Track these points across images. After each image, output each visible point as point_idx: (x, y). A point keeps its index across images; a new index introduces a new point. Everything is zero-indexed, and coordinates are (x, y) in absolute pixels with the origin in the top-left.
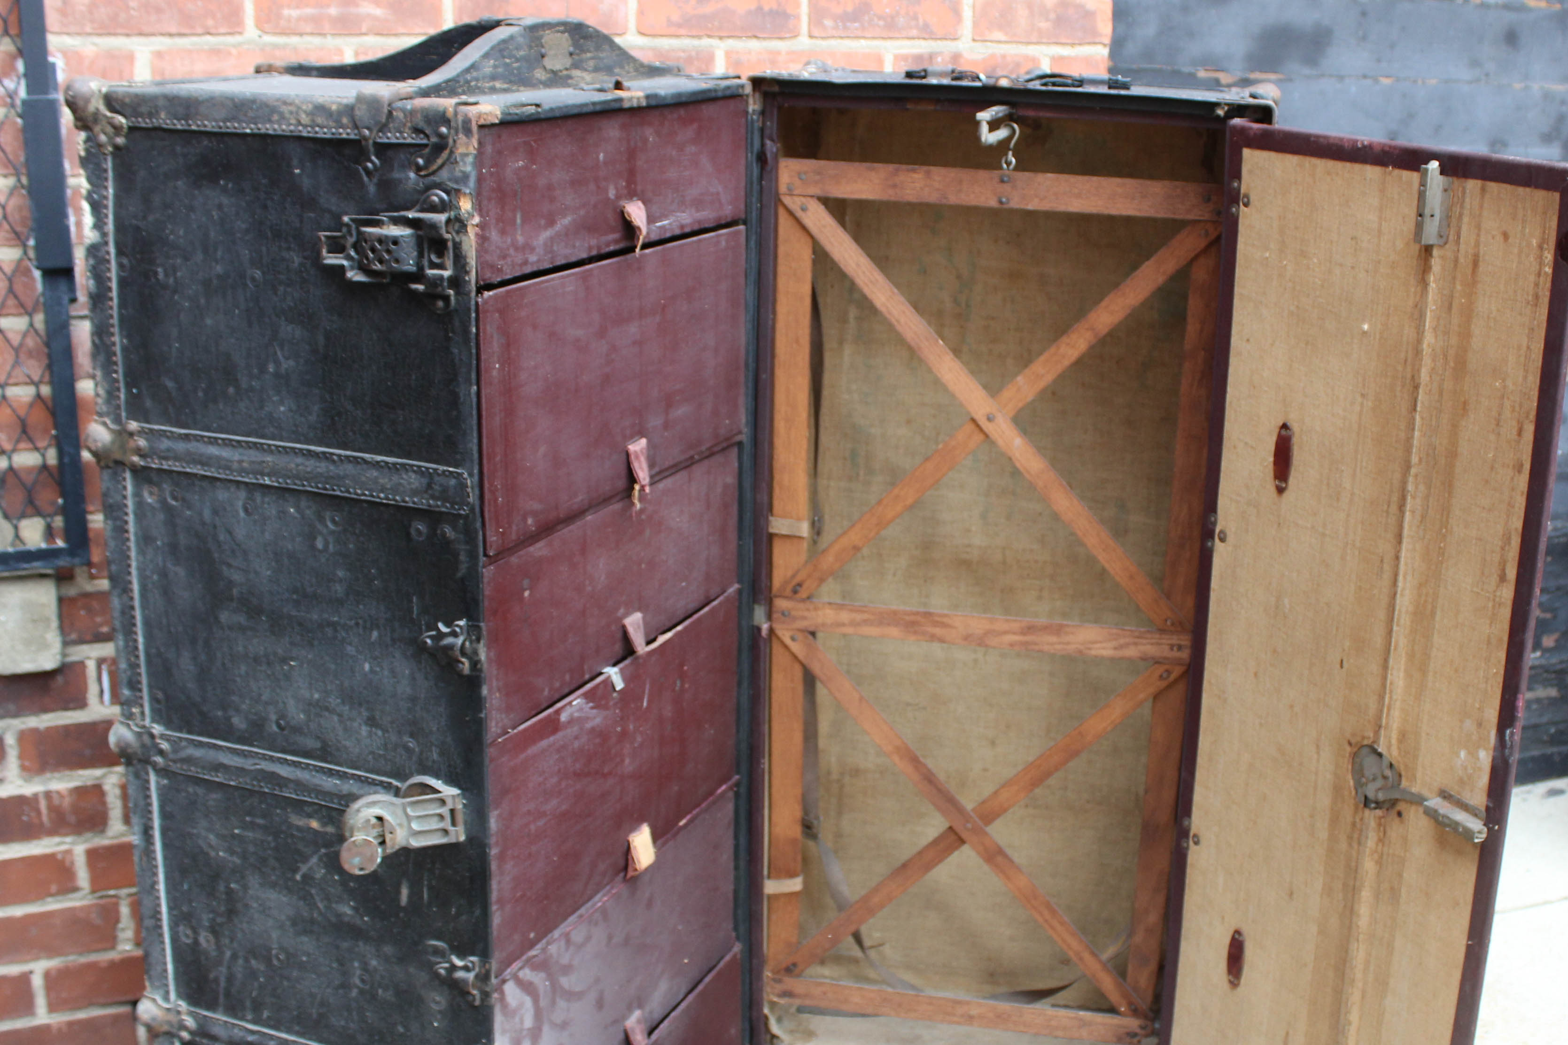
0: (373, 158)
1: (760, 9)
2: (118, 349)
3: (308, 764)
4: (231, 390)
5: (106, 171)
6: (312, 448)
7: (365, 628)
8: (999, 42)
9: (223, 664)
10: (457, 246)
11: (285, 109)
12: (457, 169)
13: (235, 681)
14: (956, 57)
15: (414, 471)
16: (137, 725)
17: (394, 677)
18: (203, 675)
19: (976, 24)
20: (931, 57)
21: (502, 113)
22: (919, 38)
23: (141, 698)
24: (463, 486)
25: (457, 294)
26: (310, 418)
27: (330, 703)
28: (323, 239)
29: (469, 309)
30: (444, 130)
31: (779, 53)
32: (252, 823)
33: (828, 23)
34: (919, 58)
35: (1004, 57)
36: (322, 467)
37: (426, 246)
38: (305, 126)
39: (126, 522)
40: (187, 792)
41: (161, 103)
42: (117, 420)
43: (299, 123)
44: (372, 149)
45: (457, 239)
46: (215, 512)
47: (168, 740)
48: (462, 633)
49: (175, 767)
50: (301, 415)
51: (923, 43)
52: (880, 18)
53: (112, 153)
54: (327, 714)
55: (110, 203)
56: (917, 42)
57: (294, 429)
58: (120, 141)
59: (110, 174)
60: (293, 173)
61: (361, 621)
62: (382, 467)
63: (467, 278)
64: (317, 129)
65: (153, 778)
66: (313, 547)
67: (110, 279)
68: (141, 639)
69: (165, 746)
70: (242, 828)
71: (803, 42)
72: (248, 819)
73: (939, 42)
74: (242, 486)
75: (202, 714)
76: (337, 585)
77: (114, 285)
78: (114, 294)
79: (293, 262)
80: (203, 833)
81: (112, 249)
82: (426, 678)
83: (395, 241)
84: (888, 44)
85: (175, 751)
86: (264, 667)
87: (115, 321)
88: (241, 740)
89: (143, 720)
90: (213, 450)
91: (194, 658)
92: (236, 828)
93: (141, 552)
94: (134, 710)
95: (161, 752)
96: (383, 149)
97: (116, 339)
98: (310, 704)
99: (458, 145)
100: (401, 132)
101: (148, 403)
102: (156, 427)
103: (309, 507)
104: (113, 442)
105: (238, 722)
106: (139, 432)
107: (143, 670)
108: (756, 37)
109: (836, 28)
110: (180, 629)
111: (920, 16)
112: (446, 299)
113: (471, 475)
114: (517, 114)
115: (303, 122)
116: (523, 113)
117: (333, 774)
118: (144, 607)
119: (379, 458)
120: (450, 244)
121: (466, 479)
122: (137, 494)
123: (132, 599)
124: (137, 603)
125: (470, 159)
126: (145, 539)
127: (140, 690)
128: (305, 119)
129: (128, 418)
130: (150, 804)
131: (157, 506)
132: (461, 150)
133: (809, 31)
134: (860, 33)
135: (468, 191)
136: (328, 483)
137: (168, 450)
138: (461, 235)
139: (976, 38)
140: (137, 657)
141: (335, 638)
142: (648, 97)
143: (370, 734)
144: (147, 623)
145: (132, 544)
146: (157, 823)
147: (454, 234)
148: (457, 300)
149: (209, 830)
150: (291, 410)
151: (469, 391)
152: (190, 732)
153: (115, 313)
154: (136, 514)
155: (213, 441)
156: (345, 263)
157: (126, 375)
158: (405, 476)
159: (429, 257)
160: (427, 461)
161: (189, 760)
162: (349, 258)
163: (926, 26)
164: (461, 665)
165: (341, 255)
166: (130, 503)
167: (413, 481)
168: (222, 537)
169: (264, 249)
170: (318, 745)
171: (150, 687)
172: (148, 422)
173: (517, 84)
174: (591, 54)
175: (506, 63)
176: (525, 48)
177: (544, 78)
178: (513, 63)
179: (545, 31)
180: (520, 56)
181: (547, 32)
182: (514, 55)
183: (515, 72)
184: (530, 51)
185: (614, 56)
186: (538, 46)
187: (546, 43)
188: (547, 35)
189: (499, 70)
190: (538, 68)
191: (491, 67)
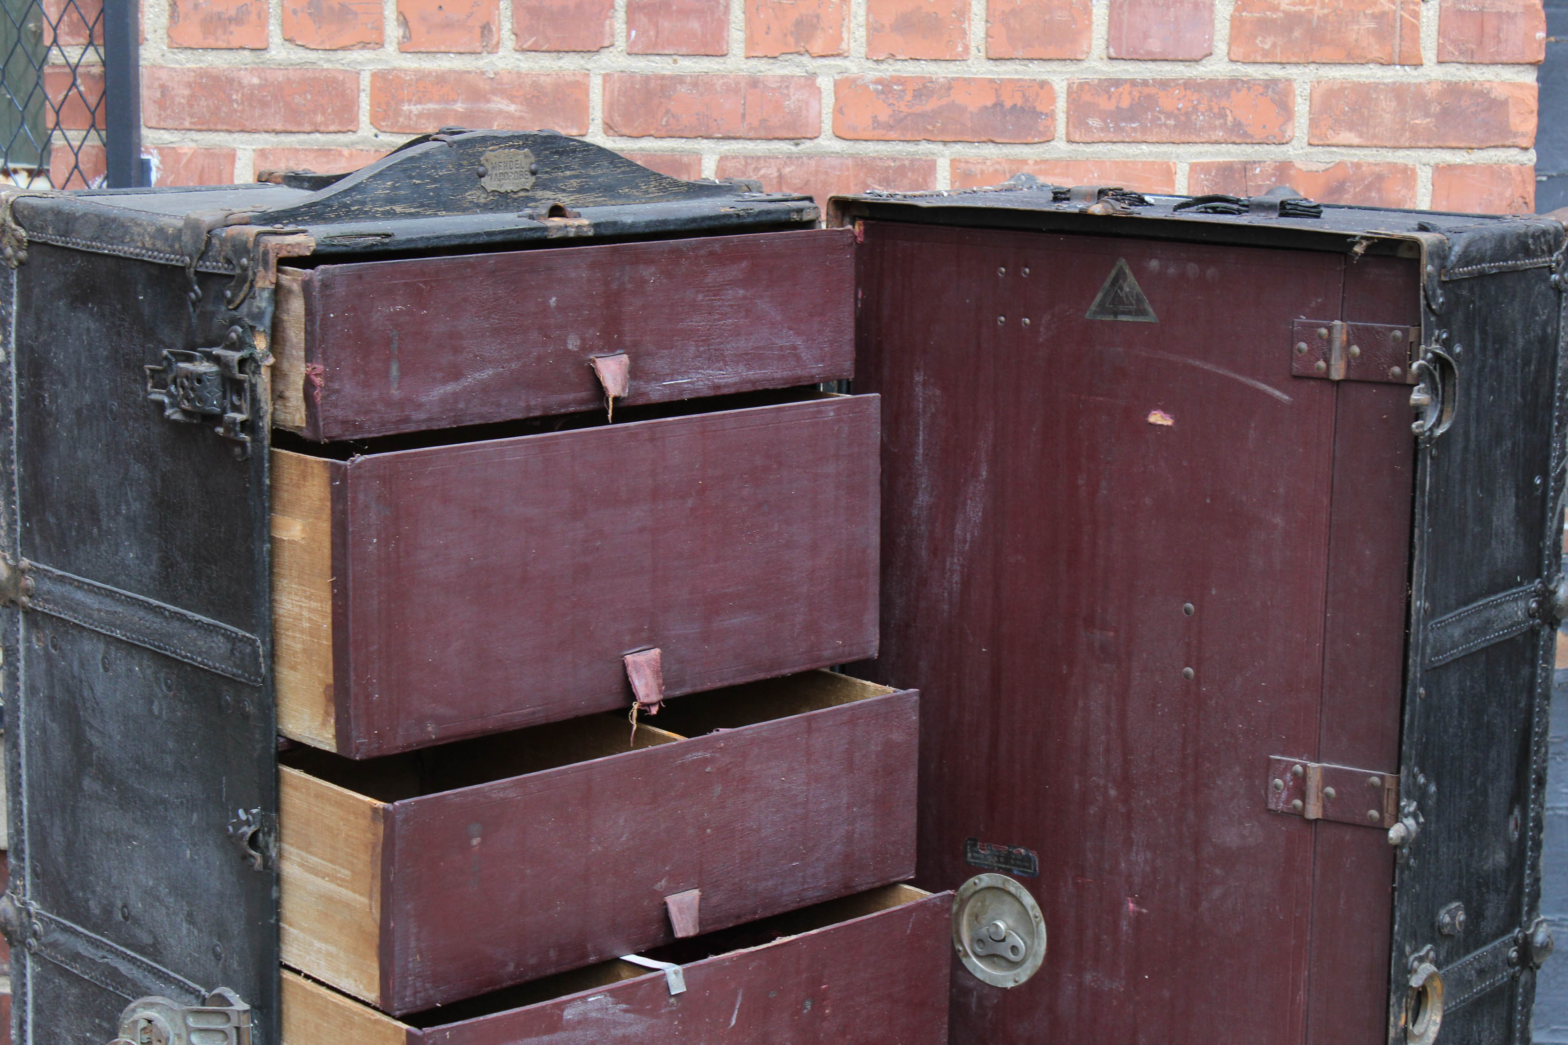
0: (196, 287)
1: (998, 104)
2: (15, 477)
3: (143, 962)
4: (95, 530)
5: (12, 285)
6: (151, 601)
7: (187, 808)
8: (1351, 146)
9: (85, 838)
10: (253, 387)
11: (135, 230)
12: (255, 304)
13: (92, 858)
14: (1283, 168)
15: (223, 635)
16: (19, 900)
17: (208, 868)
18: (70, 848)
19: (1313, 123)
20: (1246, 166)
21: (317, 245)
22: (1227, 143)
23: (24, 868)
24: (255, 654)
25: (253, 441)
26: (151, 567)
27: (160, 891)
28: (148, 372)
29: (262, 459)
30: (244, 261)
31: (1024, 162)
32: (99, 1025)
33: (1094, 122)
34: (1226, 170)
35: (1358, 166)
36: (157, 623)
37: (228, 387)
38: (148, 250)
39: (18, 669)
40: (54, 983)
41: (50, 217)
42: (14, 556)
43: (144, 247)
44: (194, 279)
45: (253, 381)
46: (82, 665)
47: (41, 920)
48: (254, 823)
49: (46, 953)
50: (145, 564)
51: (1233, 148)
52: (1169, 115)
53: (17, 267)
54: (158, 904)
55: (13, 320)
56: (1223, 148)
57: (139, 578)
58: (22, 254)
59: (15, 290)
60: (137, 299)
61: (184, 801)
62: (200, 627)
63: (261, 424)
64: (156, 253)
65: (29, 963)
66: (151, 711)
67: (11, 401)
68: (25, 803)
69: (38, 927)
70: (93, 1032)
71: (1060, 147)
72: (97, 1021)
73: (1257, 147)
74: (102, 637)
75: (68, 893)
76: (168, 756)
77: (14, 408)
78: (14, 418)
79: (138, 395)
80: (64, 1034)
81: (13, 369)
82: (231, 873)
83: (199, 378)
84: (1181, 149)
85: (46, 934)
86: (113, 846)
87: (14, 447)
88: (95, 928)
89: (24, 895)
90: (80, 596)
91: (64, 829)
92: (88, 1032)
93: (29, 704)
94: (18, 883)
95: (35, 934)
96: (204, 278)
97: (15, 467)
98: (145, 892)
99: (257, 279)
100: (217, 262)
101: (38, 540)
102: (41, 566)
103: (149, 667)
104: (8, 579)
105: (95, 908)
106: (30, 570)
107: (26, 837)
108: (993, 142)
109: (1105, 129)
110: (55, 793)
111: (1228, 112)
112: (243, 444)
113: (263, 643)
114: (346, 246)
115: (147, 246)
116: (358, 244)
117: (160, 977)
118: (29, 767)
119: (198, 617)
120: (246, 385)
121: (259, 647)
122: (28, 640)
123: (19, 754)
124: (23, 761)
125: (266, 294)
126: (32, 690)
127: (23, 859)
128: (148, 243)
129: (22, 555)
130: (25, 994)
131: (41, 653)
132: (259, 284)
133: (1068, 134)
134: (1139, 136)
135: (262, 329)
136: (162, 642)
137: (49, 592)
138: (256, 376)
139: (1312, 142)
140: (22, 821)
141: (166, 817)
142: (596, 226)
143: (190, 932)
144: (30, 785)
145: (21, 694)
146: (30, 1017)
147: (251, 375)
148: (252, 447)
149: (69, 1031)
150: (137, 558)
151: (262, 549)
152: (58, 915)
153: (14, 438)
154: (26, 661)
155: (80, 586)
156: (166, 400)
157: (23, 507)
158: (215, 639)
159: (231, 398)
160: (233, 625)
161: (54, 945)
162: (170, 395)
163: (1237, 125)
164: (253, 860)
165: (164, 391)
166: (21, 647)
167: (220, 645)
168: (86, 694)
169: (119, 379)
170: (150, 941)
171: (32, 857)
172: (37, 560)
173: (434, 207)
174: (573, 172)
175: (415, 184)
176: (451, 166)
177: (482, 201)
178: (427, 184)
179: (486, 147)
180: (441, 176)
181: (491, 148)
182: (428, 175)
183: (431, 194)
184: (458, 170)
185: (619, 174)
186: (473, 164)
187: (487, 160)
188: (492, 151)
189: (403, 192)
190: (471, 189)
191: (388, 189)
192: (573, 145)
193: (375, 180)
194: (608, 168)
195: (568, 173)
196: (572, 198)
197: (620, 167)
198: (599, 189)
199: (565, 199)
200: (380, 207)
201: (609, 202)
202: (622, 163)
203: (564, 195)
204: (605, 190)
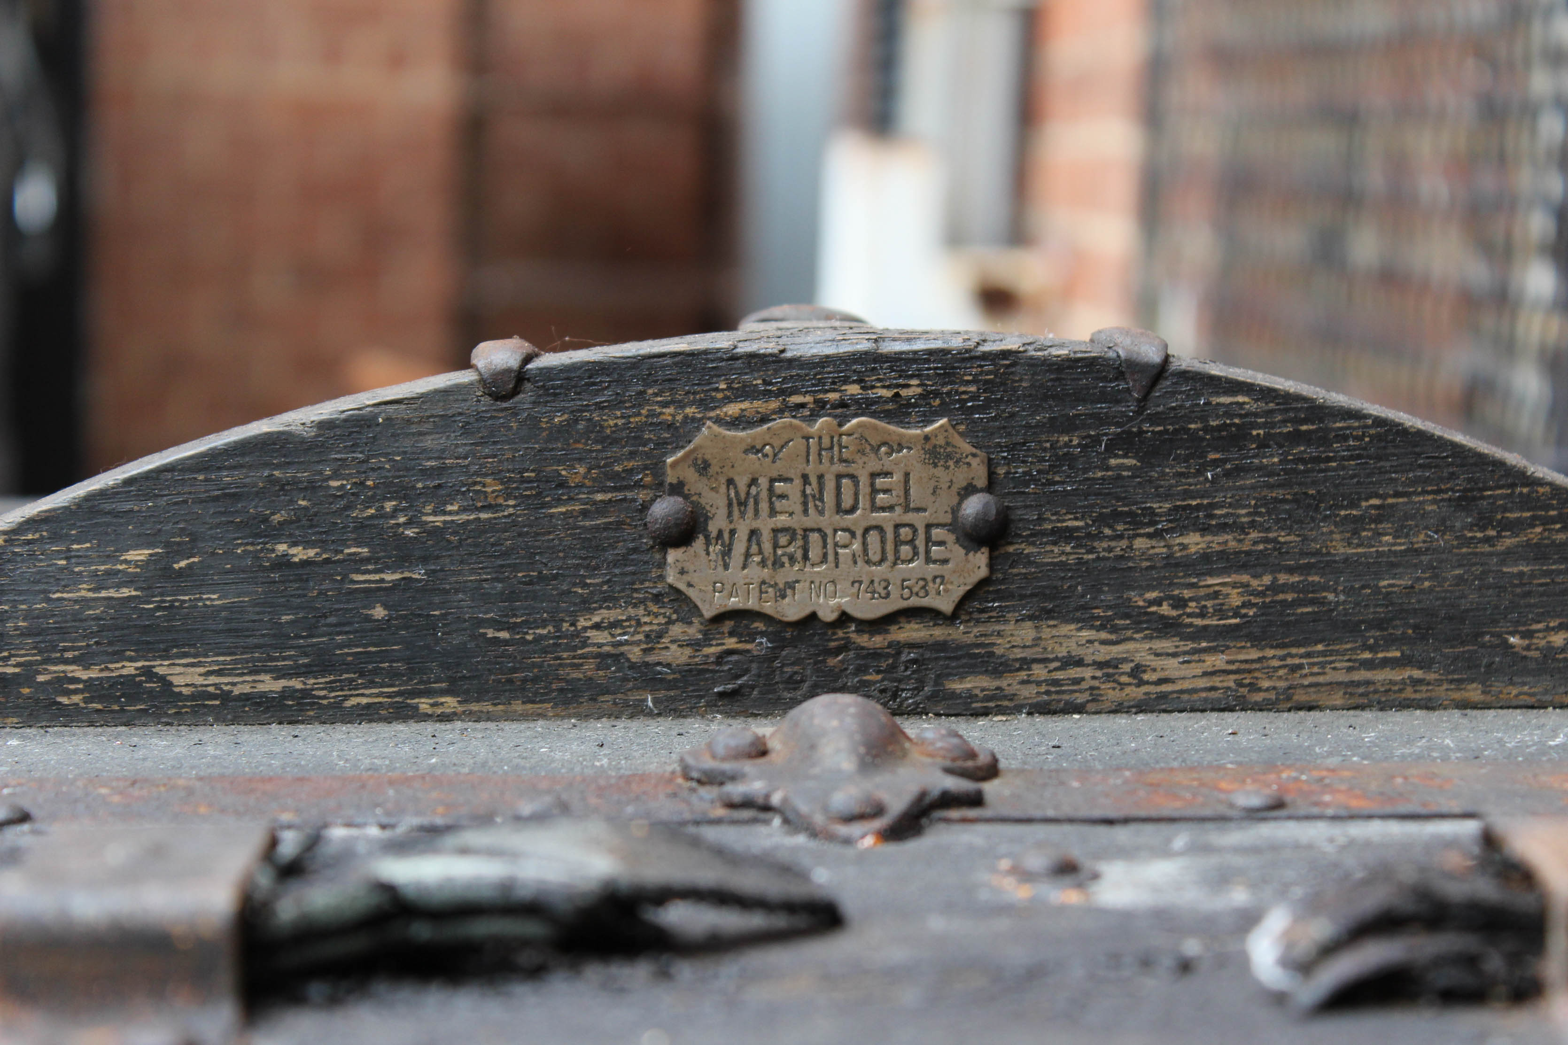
173: (394, 675)
174: (1229, 541)
175: (284, 563)
176: (492, 487)
177: (677, 655)
178: (357, 563)
179: (704, 404)
180: (436, 532)
181: (732, 409)
182: (362, 526)
183: (379, 612)
184: (536, 503)
185: (1508, 555)
186: (622, 481)
187: (703, 468)
188: (736, 423)
189: (213, 598)
190: (609, 600)
191: (130, 581)
192: (1228, 411)
193: (55, 537)
194: (1442, 527)
195: (1195, 542)
196: (1218, 661)
197: (1514, 526)
198: (1379, 624)
199: (1172, 666)
200: (83, 661)
201: (1441, 691)
202: (1525, 503)
203: (1166, 645)
204: (1423, 633)
